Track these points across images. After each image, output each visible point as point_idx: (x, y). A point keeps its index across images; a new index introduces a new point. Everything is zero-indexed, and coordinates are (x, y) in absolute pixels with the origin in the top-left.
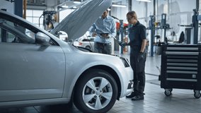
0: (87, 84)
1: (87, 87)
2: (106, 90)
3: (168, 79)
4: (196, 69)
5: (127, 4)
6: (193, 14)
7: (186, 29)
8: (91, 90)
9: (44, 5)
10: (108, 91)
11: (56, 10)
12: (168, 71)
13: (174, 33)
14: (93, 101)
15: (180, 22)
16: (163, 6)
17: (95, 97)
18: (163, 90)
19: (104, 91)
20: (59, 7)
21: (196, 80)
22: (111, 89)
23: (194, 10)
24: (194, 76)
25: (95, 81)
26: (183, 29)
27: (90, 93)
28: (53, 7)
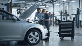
0: (30, 34)
1: (30, 35)
2: (37, 36)
3: (61, 33)
4: (71, 30)
5: (53, 6)
6: (77, 10)
7: (75, 16)
8: (31, 36)
9: (20, 7)
10: (38, 37)
11: (24, 8)
12: (61, 31)
13: (71, 17)
14: (32, 40)
15: (73, 13)
16: (66, 7)
17: (33, 39)
18: (60, 38)
19: (36, 37)
20: (25, 7)
21: (71, 34)
22: (39, 36)
23: (78, 8)
24: (71, 32)
25: (33, 33)
26: (74, 16)
27: (31, 37)
28: (23, 7)
